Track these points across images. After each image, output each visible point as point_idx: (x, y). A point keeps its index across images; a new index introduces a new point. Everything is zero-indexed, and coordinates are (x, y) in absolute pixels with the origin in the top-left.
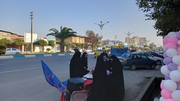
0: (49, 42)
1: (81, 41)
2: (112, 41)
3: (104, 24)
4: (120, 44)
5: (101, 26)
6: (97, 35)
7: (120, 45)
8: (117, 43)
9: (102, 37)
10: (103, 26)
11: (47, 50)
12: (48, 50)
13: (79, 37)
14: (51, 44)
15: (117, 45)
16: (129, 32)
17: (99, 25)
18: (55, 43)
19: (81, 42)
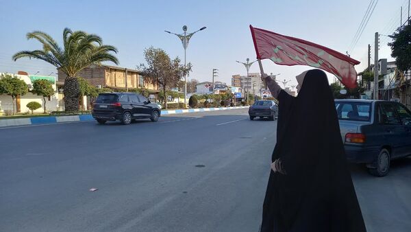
0: (36, 84)
1: (129, 82)
2: (204, 83)
3: (192, 34)
4: (224, 89)
5: (185, 39)
6: (177, 61)
7: (224, 91)
8: (217, 87)
9: (190, 69)
10: (189, 39)
11: (28, 106)
12: (33, 106)
13: (124, 71)
14: (40, 88)
15: (217, 92)
16: (248, 60)
17: (179, 36)
18: (54, 87)
19: (130, 86)
